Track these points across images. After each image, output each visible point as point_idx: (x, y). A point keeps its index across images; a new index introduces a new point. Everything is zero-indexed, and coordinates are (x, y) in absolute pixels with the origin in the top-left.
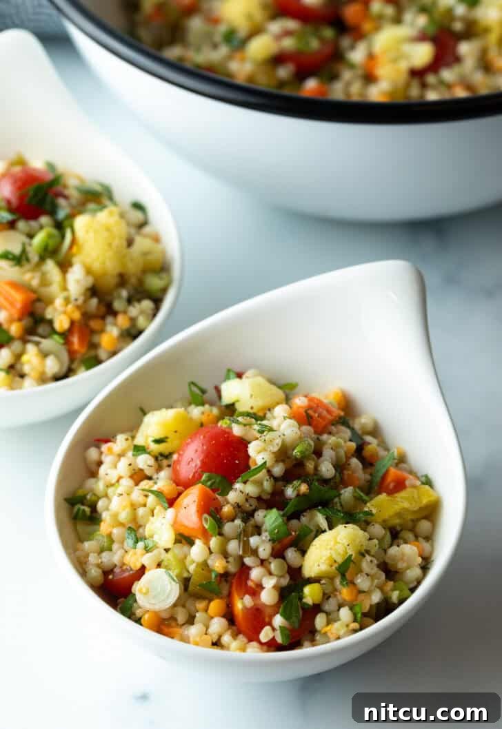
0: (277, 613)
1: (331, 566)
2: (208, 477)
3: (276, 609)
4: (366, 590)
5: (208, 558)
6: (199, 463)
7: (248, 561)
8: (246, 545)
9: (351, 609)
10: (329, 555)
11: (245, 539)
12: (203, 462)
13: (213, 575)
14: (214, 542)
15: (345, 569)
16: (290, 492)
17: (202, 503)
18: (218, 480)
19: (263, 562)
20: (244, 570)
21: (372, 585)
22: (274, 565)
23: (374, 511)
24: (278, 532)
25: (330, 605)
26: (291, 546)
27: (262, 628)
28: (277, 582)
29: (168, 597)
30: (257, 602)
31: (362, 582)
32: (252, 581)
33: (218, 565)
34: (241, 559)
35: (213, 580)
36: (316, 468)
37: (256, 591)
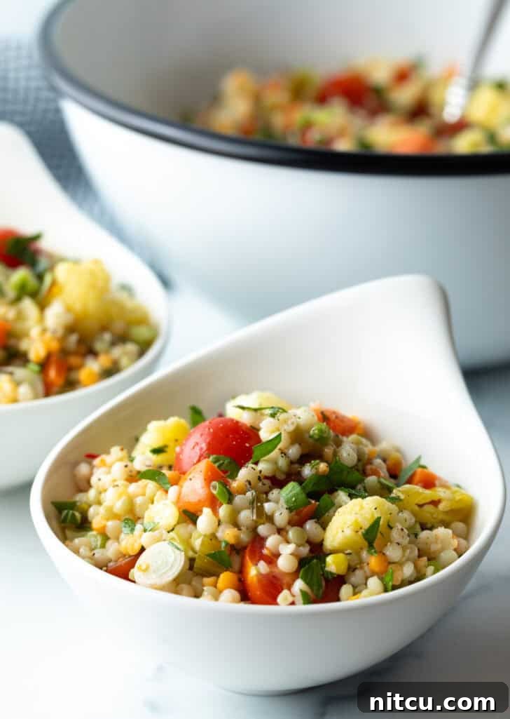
0: (298, 578)
1: (357, 532)
2: (215, 458)
3: (295, 575)
4: (396, 560)
5: (217, 531)
6: (204, 446)
7: (262, 530)
8: (260, 512)
9: (382, 579)
10: (354, 519)
11: (259, 504)
12: (209, 444)
13: (223, 544)
14: (223, 510)
15: (373, 536)
16: (307, 471)
17: (210, 473)
18: (226, 462)
19: (280, 531)
20: (259, 541)
21: (403, 556)
22: (292, 533)
23: (402, 497)
24: (295, 500)
25: (357, 577)
26: (311, 518)
27: (279, 592)
28: (296, 550)
29: (171, 568)
30: (275, 570)
31: (393, 553)
32: (267, 548)
33: (227, 534)
34: (254, 530)
35: (223, 549)
36: (335, 454)
37: (272, 559)
